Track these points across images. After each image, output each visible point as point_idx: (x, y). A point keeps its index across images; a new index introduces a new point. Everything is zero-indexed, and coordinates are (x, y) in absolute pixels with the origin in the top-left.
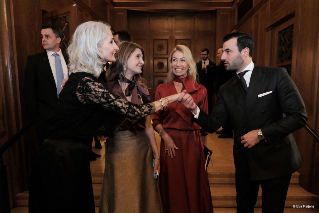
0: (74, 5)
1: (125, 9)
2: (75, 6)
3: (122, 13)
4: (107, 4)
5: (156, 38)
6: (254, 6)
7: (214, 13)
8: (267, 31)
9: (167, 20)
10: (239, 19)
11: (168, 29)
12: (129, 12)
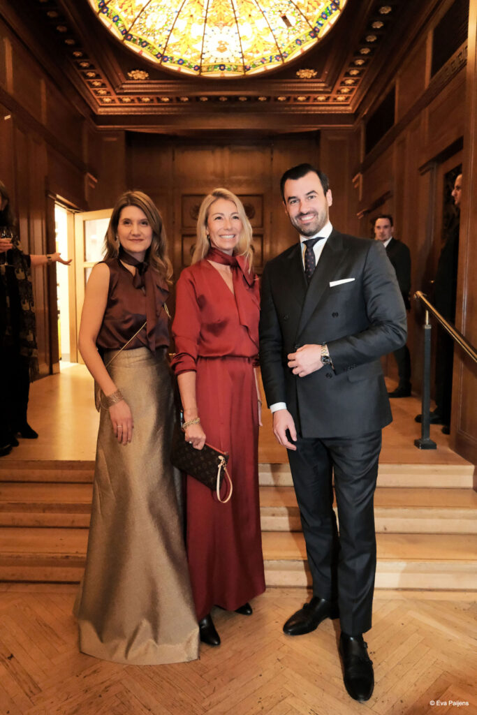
0: (8, 117)
1: (120, 130)
2: (8, 120)
3: (115, 139)
4: (83, 118)
5: (188, 191)
6: (396, 121)
7: (315, 137)
8: (422, 174)
9: (213, 152)
10: (368, 149)
11: (214, 173)
12: (131, 138)
